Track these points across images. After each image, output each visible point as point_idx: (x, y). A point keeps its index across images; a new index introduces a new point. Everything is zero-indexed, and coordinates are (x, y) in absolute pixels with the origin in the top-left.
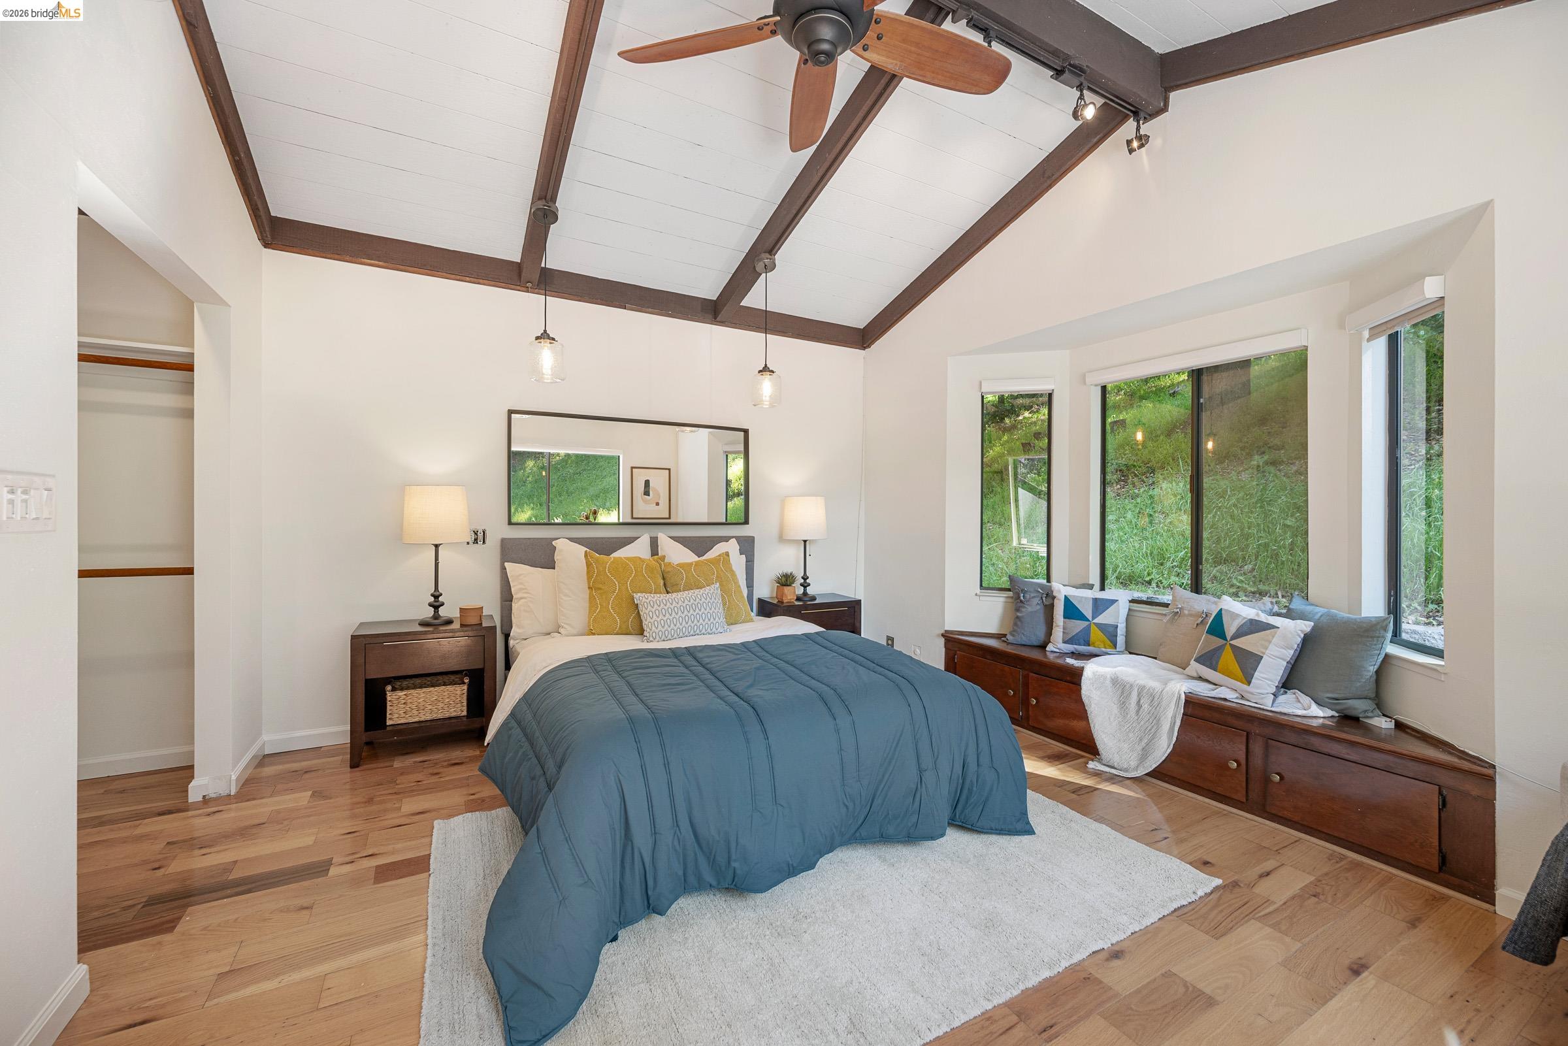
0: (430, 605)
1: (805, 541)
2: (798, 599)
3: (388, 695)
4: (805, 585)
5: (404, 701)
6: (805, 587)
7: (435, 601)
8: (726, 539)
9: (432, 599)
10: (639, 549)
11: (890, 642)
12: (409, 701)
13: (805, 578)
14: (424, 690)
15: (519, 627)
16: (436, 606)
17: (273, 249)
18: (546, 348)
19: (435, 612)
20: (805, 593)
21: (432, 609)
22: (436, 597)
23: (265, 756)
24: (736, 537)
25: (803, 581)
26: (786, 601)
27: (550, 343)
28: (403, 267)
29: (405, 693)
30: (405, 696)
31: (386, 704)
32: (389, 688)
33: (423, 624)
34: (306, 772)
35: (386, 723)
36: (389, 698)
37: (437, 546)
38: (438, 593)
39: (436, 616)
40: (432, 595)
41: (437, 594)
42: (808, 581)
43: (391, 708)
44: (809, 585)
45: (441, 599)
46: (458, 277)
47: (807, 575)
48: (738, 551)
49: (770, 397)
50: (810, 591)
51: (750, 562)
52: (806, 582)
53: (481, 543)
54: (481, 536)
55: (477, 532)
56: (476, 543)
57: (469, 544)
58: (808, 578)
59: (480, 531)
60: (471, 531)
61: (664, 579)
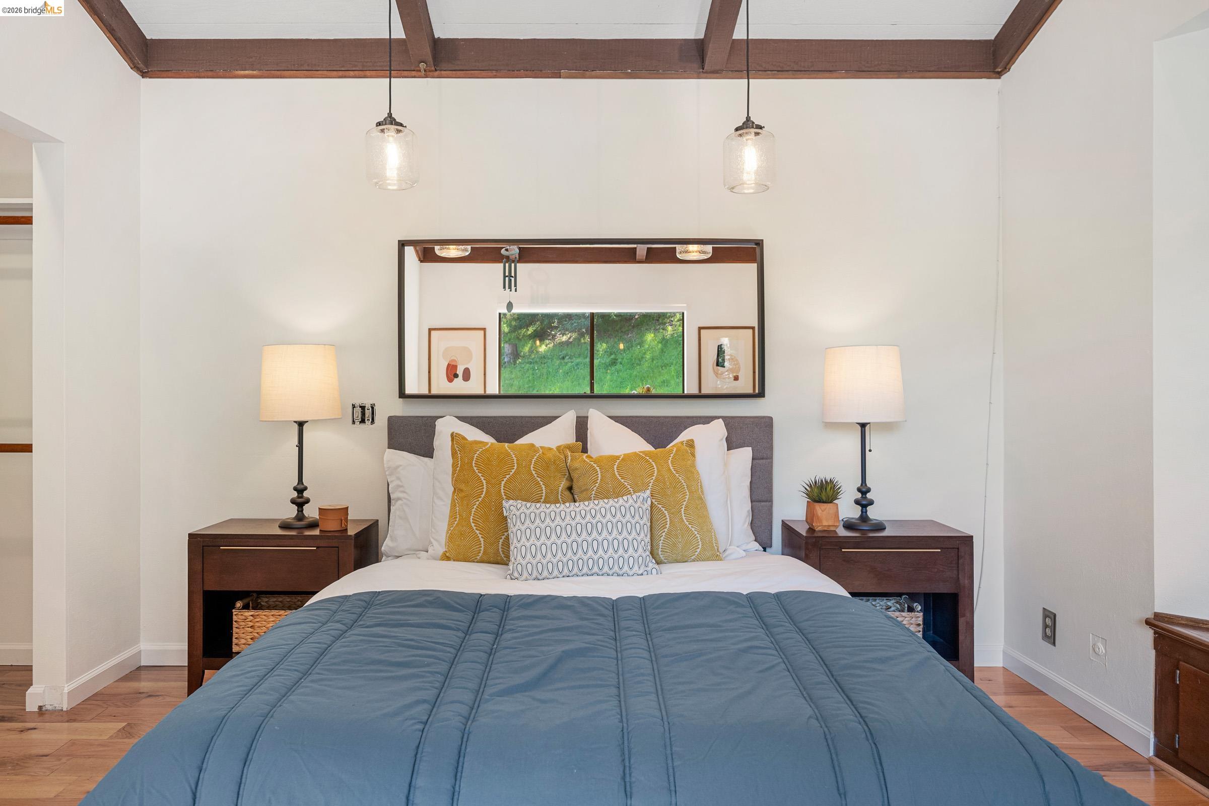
0: (293, 503)
1: (863, 426)
2: (849, 526)
3: (234, 613)
4: (864, 503)
5: (251, 624)
6: (864, 506)
7: (298, 497)
8: (707, 420)
9: (295, 494)
11: (1049, 621)
12: (258, 624)
13: (864, 490)
14: (274, 612)
15: (392, 539)
16: (300, 503)
17: (150, 78)
18: (391, 139)
19: (298, 511)
20: (864, 518)
21: (295, 507)
22: (300, 490)
23: (140, 668)
24: (724, 418)
25: (860, 495)
26: (820, 528)
27: (398, 131)
28: (279, 73)
29: (252, 613)
30: (251, 618)
31: (232, 624)
32: (239, 604)
33: (285, 526)
34: (150, 696)
35: (231, 649)
36: (235, 618)
37: (301, 424)
38: (302, 487)
39: (300, 517)
40: (295, 489)
41: (300, 487)
42: (869, 496)
43: (238, 630)
44: (871, 503)
45: (306, 494)
46: (341, 73)
47: (866, 485)
48: (722, 439)
49: (757, 173)
50: (873, 513)
51: (762, 459)
52: (866, 498)
53: (368, 423)
54: (368, 413)
55: (363, 408)
56: (363, 421)
57: (354, 422)
58: (869, 490)
59: (368, 406)
60: (354, 406)
61: (571, 479)
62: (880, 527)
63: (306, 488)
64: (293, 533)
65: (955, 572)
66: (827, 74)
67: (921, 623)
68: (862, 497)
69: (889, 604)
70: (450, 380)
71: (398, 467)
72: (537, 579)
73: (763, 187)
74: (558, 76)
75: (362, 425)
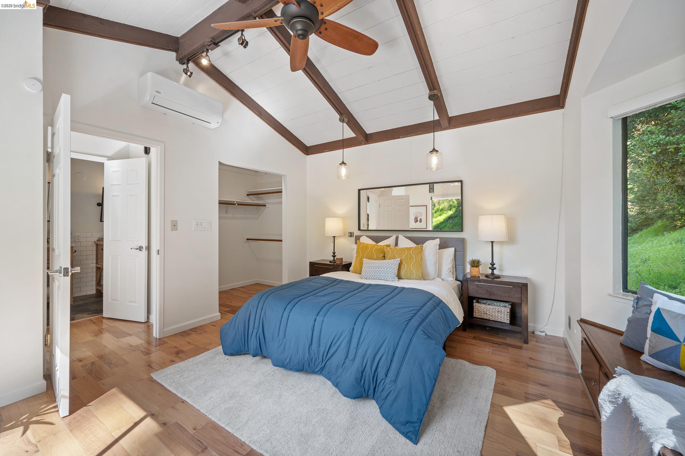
0: (332, 256)
1: (492, 242)
2: (486, 276)
6: (493, 270)
7: (334, 255)
9: (333, 254)
10: (390, 241)
11: (569, 320)
13: (492, 264)
16: (334, 256)
18: (343, 167)
19: (333, 259)
20: (493, 274)
22: (334, 253)
25: (491, 266)
27: (345, 165)
28: (333, 149)
33: (330, 262)
37: (334, 237)
40: (333, 253)
42: (494, 266)
44: (495, 269)
46: (346, 147)
47: (493, 262)
48: (437, 245)
49: (437, 164)
50: (496, 272)
51: (460, 252)
52: (493, 267)
53: (352, 237)
54: (352, 234)
55: (351, 233)
56: (351, 236)
57: (349, 237)
58: (494, 264)
59: (352, 233)
60: (349, 233)
61: (385, 254)
62: (498, 277)
63: (335, 253)
64: (332, 264)
65: (520, 295)
66: (487, 121)
67: (509, 312)
68: (492, 266)
69: (506, 305)
70: (416, 222)
71: (354, 249)
72: (366, 279)
73: (437, 169)
74: (399, 138)
75: (351, 238)
